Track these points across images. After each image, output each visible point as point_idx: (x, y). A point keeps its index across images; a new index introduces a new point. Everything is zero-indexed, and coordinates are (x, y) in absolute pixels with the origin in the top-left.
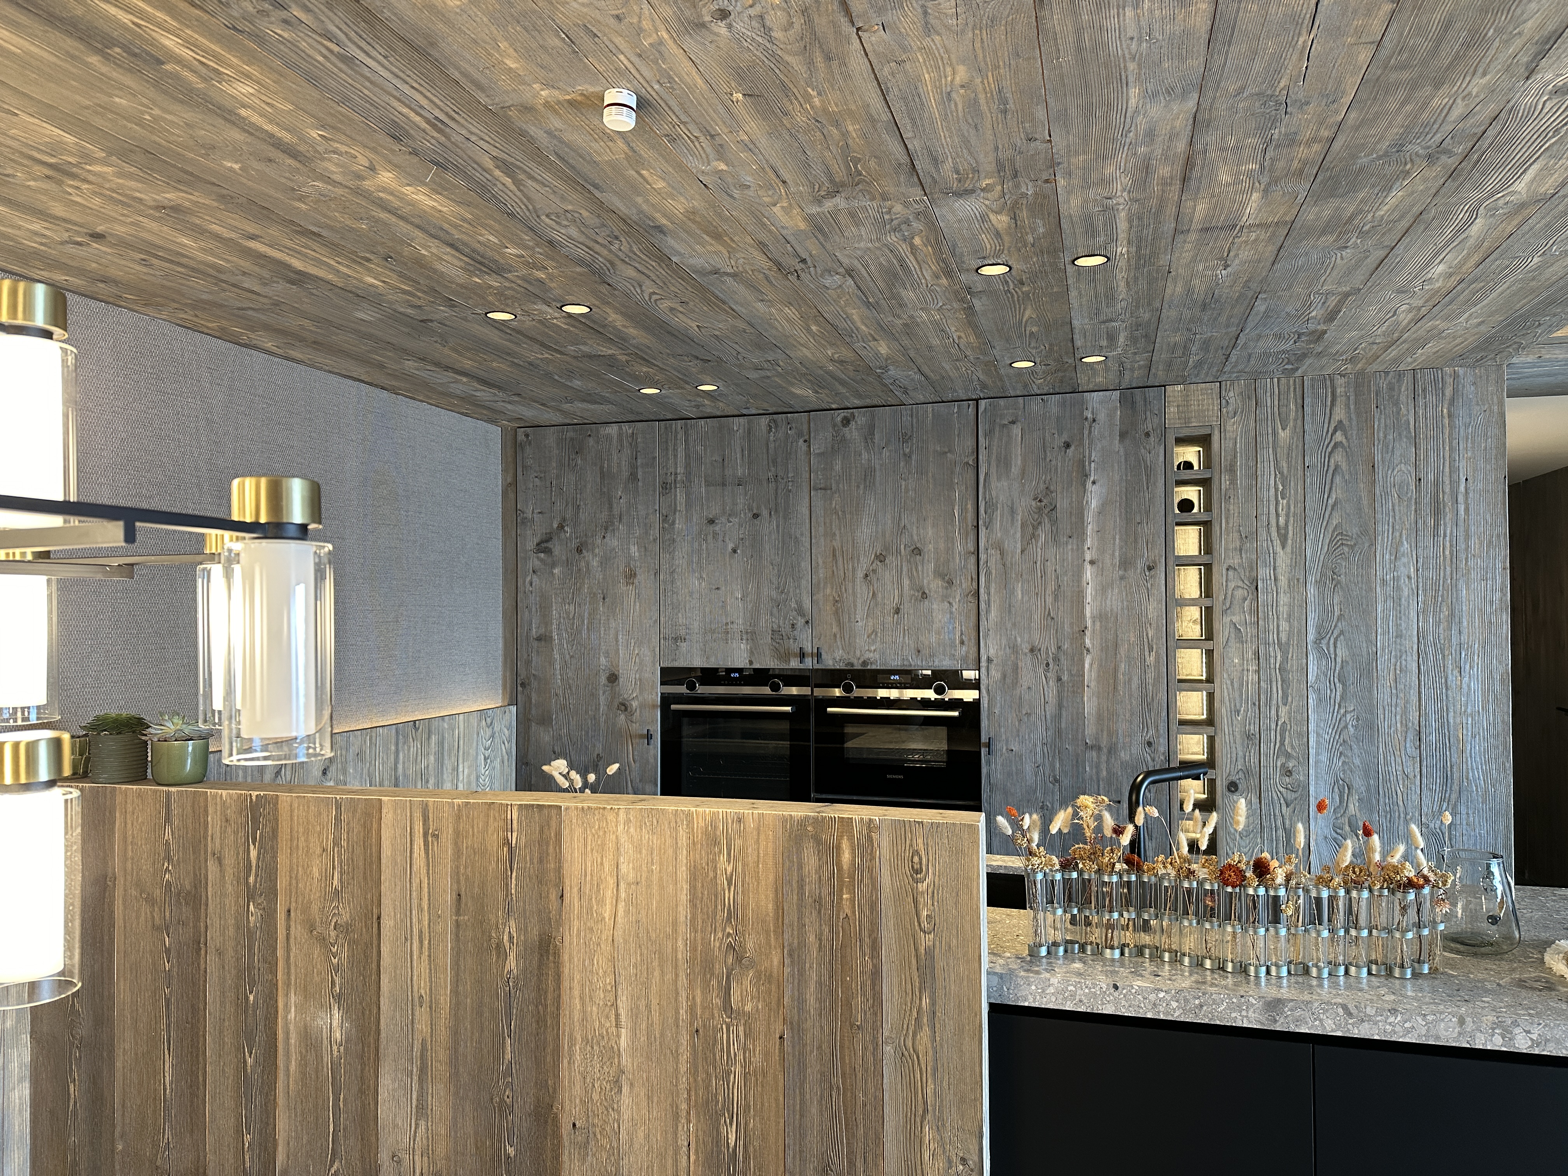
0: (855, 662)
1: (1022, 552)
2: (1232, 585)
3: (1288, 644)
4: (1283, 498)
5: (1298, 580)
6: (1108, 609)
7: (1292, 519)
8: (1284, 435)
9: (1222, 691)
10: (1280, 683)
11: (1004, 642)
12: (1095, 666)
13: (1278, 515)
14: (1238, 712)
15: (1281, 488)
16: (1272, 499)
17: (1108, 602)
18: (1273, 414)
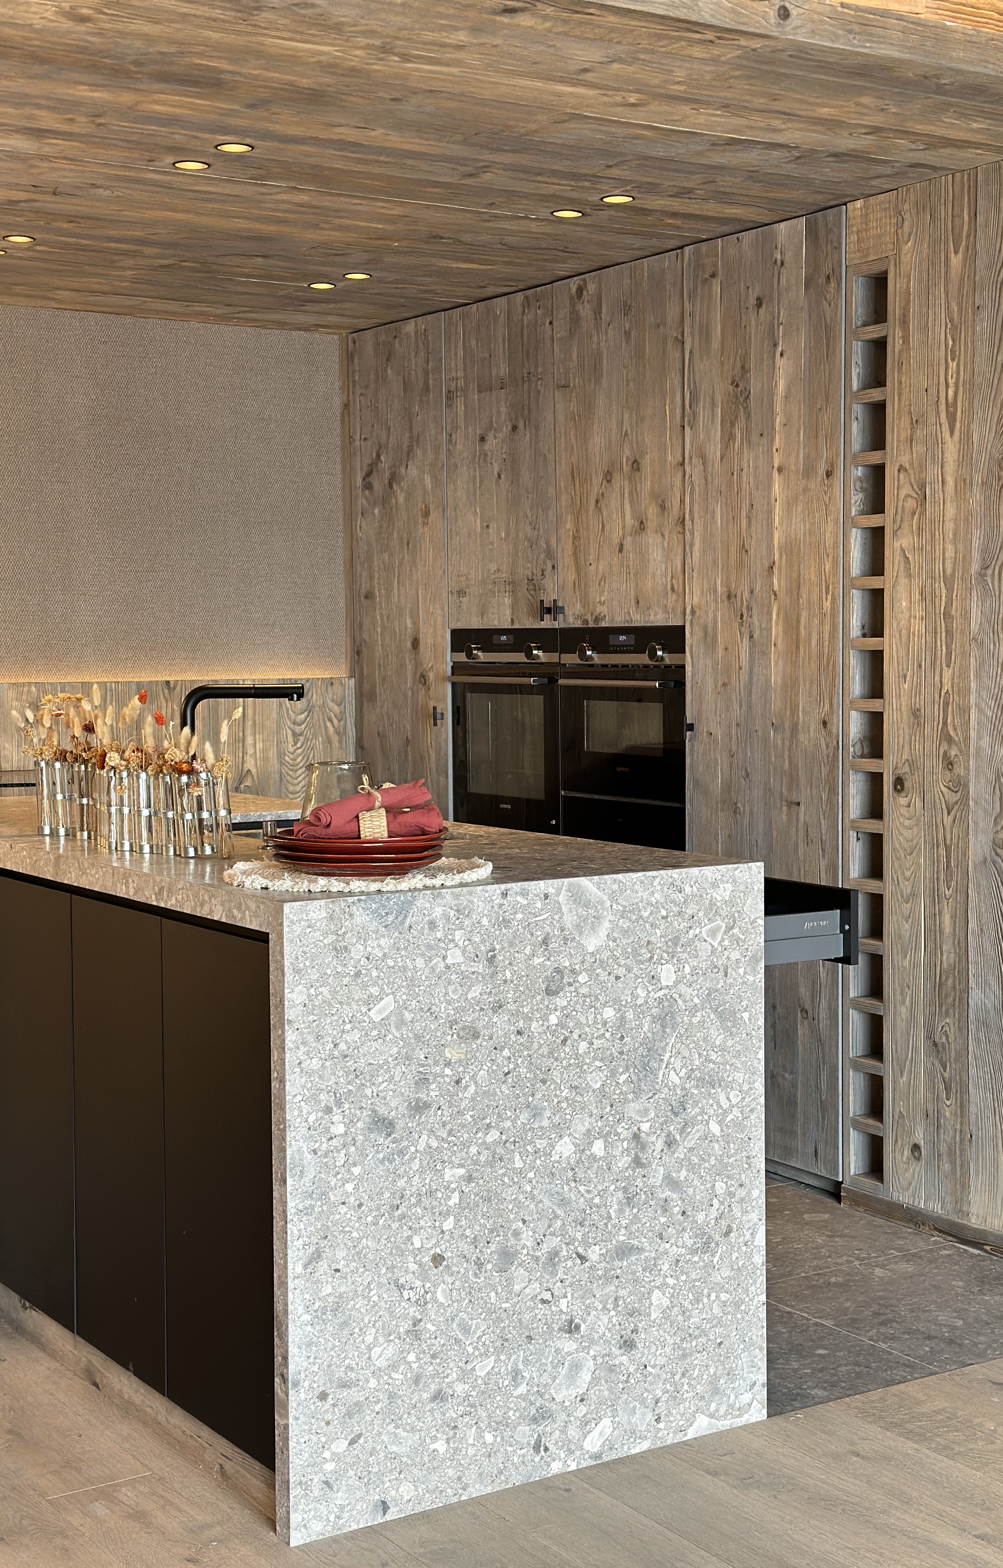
0: (589, 617)
1: (722, 458)
2: (903, 493)
3: (953, 575)
4: (953, 360)
5: (965, 481)
6: (793, 537)
7: (961, 388)
8: (956, 261)
9: (891, 648)
10: (944, 634)
11: (706, 586)
12: (781, 616)
13: (947, 386)
14: (905, 677)
15: (951, 343)
16: (943, 362)
17: (793, 527)
18: (946, 230)
